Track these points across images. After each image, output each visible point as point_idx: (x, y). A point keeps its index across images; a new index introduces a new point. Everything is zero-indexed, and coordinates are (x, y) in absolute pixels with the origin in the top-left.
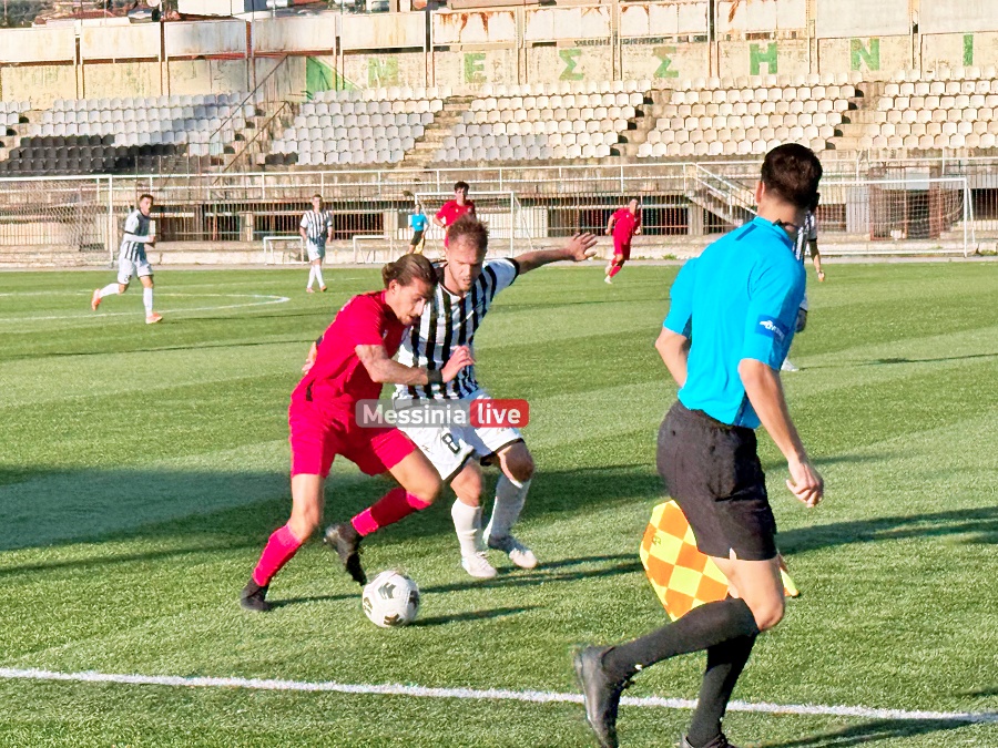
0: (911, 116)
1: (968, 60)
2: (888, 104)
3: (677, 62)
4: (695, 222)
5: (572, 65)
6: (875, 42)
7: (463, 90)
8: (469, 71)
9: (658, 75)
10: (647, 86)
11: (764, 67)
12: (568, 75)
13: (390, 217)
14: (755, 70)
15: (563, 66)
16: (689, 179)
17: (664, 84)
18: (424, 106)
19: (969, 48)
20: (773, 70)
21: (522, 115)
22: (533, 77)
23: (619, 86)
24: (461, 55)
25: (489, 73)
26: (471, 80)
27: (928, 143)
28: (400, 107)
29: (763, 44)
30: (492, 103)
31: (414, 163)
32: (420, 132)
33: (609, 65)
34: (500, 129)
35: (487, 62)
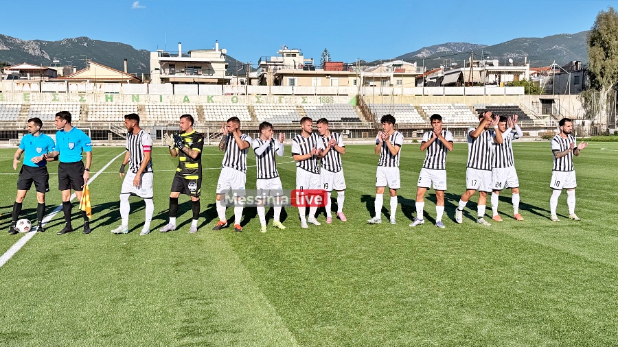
0: (155, 113)
1: (161, 101)
2: (148, 110)
3: (85, 98)
4: (110, 136)
5: (55, 97)
6: (138, 95)
7: (24, 103)
8: (25, 98)
9: (80, 101)
10: (80, 103)
11: (109, 100)
12: (54, 100)
13: (20, 135)
14: (107, 101)
15: (53, 97)
16: (106, 127)
17: (82, 103)
18: (16, 106)
19: (161, 99)
20: (112, 101)
21: (47, 109)
22: (44, 100)
23: (72, 103)
24: (23, 93)
25: (31, 98)
26: (25, 100)
27: (164, 120)
28: (8, 106)
29: (109, 95)
30: (36, 106)
31: (22, 121)
32: (19, 113)
33: (66, 98)
34: (42, 113)
35: (31, 96)
